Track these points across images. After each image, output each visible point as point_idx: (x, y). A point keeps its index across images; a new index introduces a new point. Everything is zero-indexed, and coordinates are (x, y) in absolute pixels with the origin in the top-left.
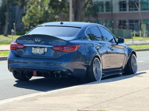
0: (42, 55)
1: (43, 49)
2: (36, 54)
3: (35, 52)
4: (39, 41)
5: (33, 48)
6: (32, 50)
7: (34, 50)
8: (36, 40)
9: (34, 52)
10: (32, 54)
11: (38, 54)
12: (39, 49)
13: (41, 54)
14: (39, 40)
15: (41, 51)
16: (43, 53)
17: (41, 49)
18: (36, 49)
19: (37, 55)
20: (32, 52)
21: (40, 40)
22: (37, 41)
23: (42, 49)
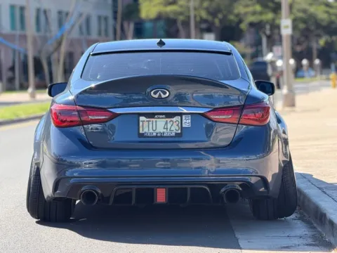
0: (177, 139)
1: (177, 118)
2: (156, 137)
3: (151, 131)
4: (163, 96)
5: (142, 118)
6: (141, 123)
7: (146, 124)
8: (155, 93)
9: (146, 130)
10: (142, 135)
11: (161, 137)
12: (165, 120)
13: (173, 134)
14: (165, 93)
15: (169, 125)
16: (179, 131)
17: (169, 120)
18: (154, 120)
19: (160, 139)
20: (141, 131)
21: (168, 94)
22: (156, 96)
23: (174, 119)
